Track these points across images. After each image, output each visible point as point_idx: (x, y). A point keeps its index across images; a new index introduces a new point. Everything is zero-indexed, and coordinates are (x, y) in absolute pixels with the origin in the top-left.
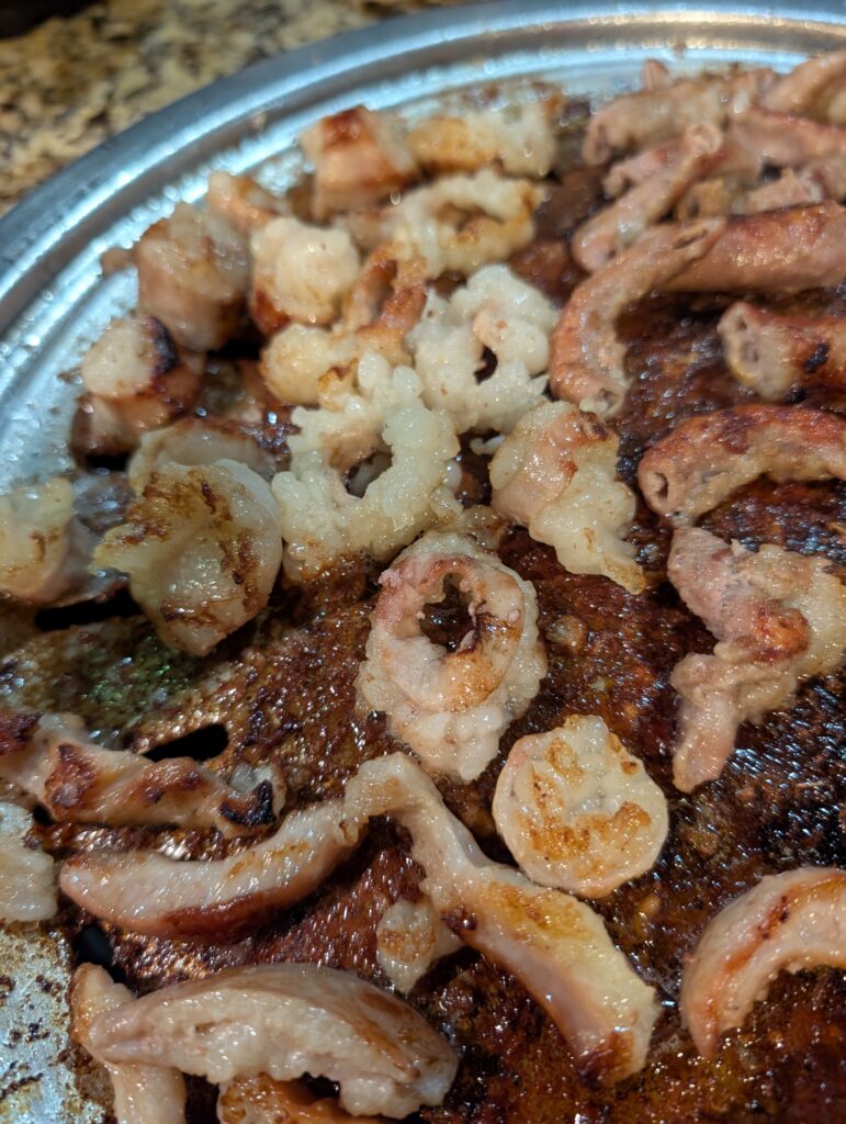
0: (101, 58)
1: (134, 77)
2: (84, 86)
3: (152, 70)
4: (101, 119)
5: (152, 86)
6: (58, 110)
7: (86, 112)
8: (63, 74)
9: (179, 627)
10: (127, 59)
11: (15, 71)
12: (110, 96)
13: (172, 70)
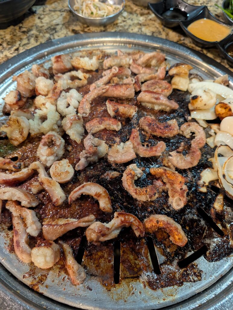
0: (20, 36)
1: (25, 41)
2: (15, 42)
3: (29, 40)
4: (17, 49)
5: (28, 44)
6: (10, 46)
7: (15, 48)
8: (12, 39)
9: (12, 141)
10: (25, 37)
11: (3, 37)
12: (20, 45)
13: (32, 40)
